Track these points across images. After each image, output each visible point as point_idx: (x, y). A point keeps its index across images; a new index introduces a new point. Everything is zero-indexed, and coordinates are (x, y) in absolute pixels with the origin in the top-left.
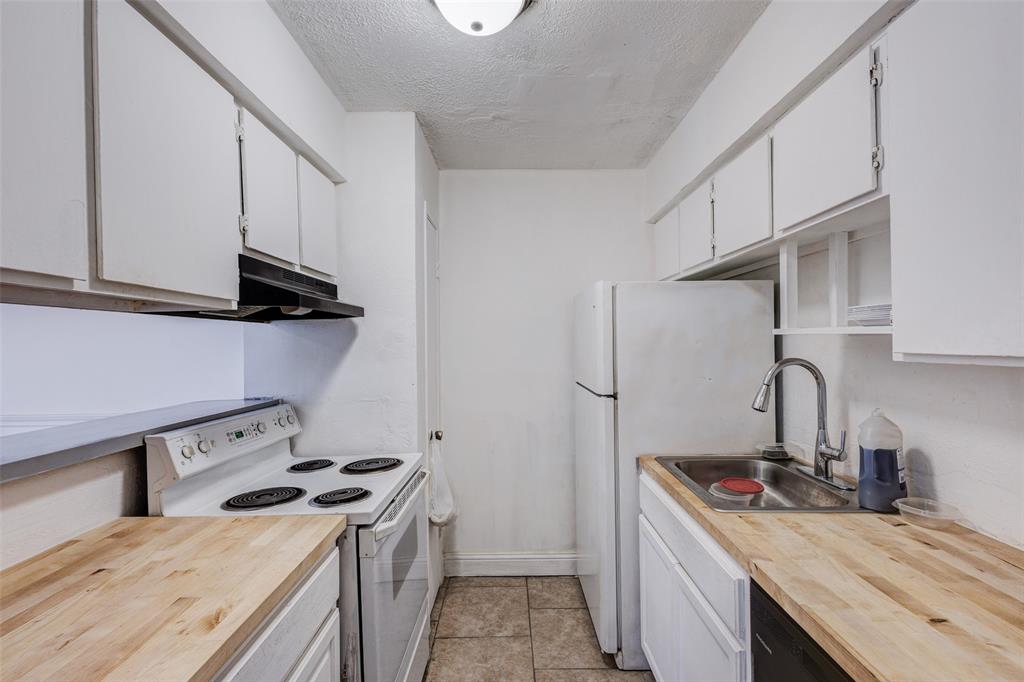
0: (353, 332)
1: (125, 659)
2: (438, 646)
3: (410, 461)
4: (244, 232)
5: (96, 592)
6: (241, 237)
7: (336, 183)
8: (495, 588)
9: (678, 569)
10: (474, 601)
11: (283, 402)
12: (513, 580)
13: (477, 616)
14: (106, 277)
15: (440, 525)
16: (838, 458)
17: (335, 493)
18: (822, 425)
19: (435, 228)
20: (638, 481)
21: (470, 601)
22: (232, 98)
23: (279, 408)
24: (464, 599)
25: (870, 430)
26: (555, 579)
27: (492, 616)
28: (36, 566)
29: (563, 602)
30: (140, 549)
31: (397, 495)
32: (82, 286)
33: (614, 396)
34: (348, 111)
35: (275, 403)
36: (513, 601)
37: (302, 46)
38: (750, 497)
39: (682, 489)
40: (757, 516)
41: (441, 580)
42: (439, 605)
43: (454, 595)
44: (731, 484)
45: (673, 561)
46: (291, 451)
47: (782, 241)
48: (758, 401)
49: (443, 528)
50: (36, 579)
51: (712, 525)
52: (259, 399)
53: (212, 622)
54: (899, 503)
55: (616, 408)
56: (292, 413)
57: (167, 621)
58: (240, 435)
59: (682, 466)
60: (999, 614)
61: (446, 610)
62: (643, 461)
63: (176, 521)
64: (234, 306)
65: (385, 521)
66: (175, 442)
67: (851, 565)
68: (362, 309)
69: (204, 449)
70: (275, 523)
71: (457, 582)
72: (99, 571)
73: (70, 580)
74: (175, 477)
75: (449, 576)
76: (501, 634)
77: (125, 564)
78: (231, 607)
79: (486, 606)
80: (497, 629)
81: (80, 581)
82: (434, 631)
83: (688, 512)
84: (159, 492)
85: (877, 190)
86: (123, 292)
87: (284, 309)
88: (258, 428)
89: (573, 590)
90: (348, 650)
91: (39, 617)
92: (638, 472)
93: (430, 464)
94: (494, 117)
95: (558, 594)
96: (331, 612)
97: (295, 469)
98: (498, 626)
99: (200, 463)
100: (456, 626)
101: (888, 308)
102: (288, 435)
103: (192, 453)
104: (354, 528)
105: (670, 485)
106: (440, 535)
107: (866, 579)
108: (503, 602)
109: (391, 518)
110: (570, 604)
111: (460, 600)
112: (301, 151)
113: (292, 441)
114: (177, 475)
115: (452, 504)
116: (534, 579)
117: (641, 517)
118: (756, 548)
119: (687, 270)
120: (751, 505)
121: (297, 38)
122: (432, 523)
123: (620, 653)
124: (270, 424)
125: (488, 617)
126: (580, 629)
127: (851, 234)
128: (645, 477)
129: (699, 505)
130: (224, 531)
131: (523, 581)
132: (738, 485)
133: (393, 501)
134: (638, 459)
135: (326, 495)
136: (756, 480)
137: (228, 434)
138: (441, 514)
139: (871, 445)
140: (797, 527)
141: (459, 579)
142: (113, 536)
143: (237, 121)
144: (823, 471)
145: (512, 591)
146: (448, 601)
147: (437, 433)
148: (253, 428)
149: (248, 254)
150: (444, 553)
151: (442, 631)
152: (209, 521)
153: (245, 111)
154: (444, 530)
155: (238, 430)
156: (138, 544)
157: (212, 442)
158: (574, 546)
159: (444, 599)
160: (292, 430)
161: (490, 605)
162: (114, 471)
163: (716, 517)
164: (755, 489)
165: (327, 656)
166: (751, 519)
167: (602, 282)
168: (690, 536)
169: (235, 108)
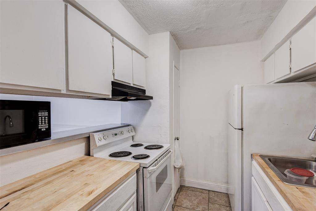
0: (150, 104)
1: (66, 200)
2: (176, 209)
3: (166, 146)
4: (114, 74)
5: (69, 177)
6: (113, 76)
7: (145, 58)
8: (197, 192)
9: (266, 203)
10: (189, 196)
11: (131, 125)
12: (204, 191)
13: (190, 201)
14: (70, 89)
15: (179, 169)
17: (139, 155)
19: (178, 70)
20: (251, 164)
21: (188, 195)
22: (110, 34)
23: (129, 127)
24: (186, 193)
26: (220, 193)
27: (195, 202)
28: (60, 167)
29: (222, 202)
30: (84, 166)
31: (159, 158)
32: (64, 92)
33: (242, 129)
34: (149, 34)
35: (128, 125)
36: (203, 198)
37: (133, 16)
38: (305, 178)
39: (270, 171)
40: (307, 189)
41: (179, 186)
42: (177, 194)
43: (183, 192)
44: (296, 171)
45: (265, 200)
46: (133, 140)
48: (312, 135)
49: (180, 169)
50: (59, 171)
51: (281, 190)
52: (124, 124)
53: (90, 193)
55: (242, 134)
56: (133, 129)
57: (80, 190)
58: (116, 135)
59: (272, 160)
61: (179, 196)
62: (254, 156)
63: (96, 158)
64: (111, 97)
65: (153, 166)
66: (97, 136)
68: (152, 97)
69: (105, 138)
70: (119, 163)
71: (184, 188)
72: (72, 171)
73: (65, 172)
74: (96, 146)
75: (182, 185)
76: (197, 209)
77: (79, 170)
78: (97, 189)
79: (193, 198)
80: (196, 207)
81: (67, 173)
82: (175, 203)
83: (271, 181)
84: (93, 149)
86: (76, 93)
87: (128, 98)
88: (122, 133)
89: (227, 199)
90: (140, 206)
91: (54, 182)
92: (252, 160)
93: (175, 148)
94: (196, 29)
95: (220, 199)
96: (134, 193)
97: (132, 146)
98: (197, 206)
99: (103, 142)
100: (183, 203)
102: (132, 135)
103: (101, 139)
104: (142, 168)
105: (264, 168)
106: (179, 171)
108: (199, 198)
109: (155, 165)
110: (224, 204)
111: (185, 194)
112: (133, 48)
113: (133, 137)
114: (97, 145)
115: (181, 162)
116: (212, 192)
117: (253, 178)
118: (304, 206)
119: (278, 79)
120: (306, 183)
121: (131, 13)
122: (175, 168)
124: (125, 132)
125: (194, 202)
128: (254, 163)
129: (276, 179)
130: (105, 163)
131: (207, 192)
132: (301, 172)
133: (157, 160)
134: (252, 155)
135: (136, 156)
136: (311, 171)
137: (112, 134)
138: (178, 164)
141: (185, 187)
142: (80, 161)
143: (112, 41)
145: (203, 195)
146: (181, 193)
147: (177, 138)
148: (120, 133)
149: (115, 81)
150: (180, 177)
151: (178, 204)
152: (103, 160)
153: (114, 38)
154: (180, 170)
155: (116, 133)
156: (84, 164)
157: (108, 136)
158: (227, 183)
159: (179, 192)
160: (133, 134)
161: (195, 198)
162: (83, 143)
163: (285, 186)
164: (309, 175)
165: (132, 207)
166: (303, 190)
167: (237, 85)
168: (271, 192)
169: (111, 37)
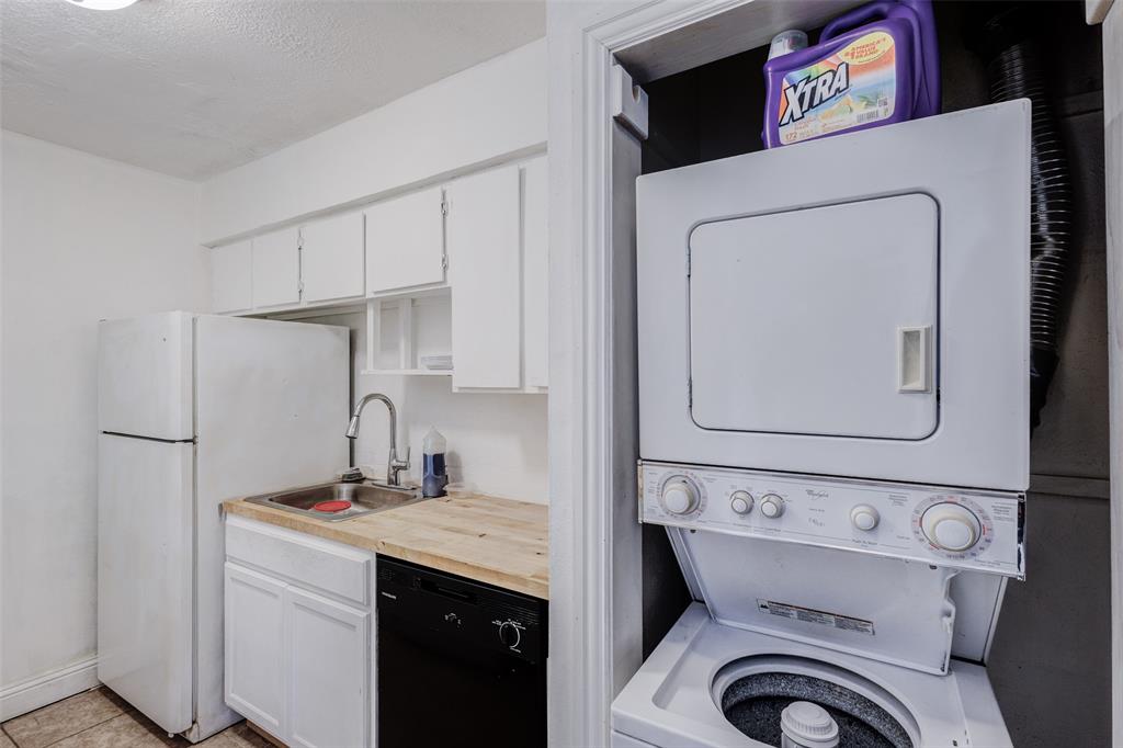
9: (291, 588)
16: (405, 468)
18: (393, 445)
25: (430, 442)
29: (81, 724)
33: (193, 441)
47: (372, 300)
48: (351, 430)
54: (447, 488)
55: (195, 453)
59: (276, 500)
60: (503, 525)
62: (228, 506)
67: (435, 526)
85: (444, 281)
89: (93, 705)
92: (223, 518)
95: (71, 719)
101: (450, 358)
107: (446, 529)
117: (227, 564)
119: (262, 307)
123: (195, 726)
126: (123, 735)
127: (413, 301)
134: (221, 506)
139: (431, 453)
140: (394, 516)
144: (393, 481)
158: (93, 650)
163: (336, 525)
164: (344, 506)
166: (363, 520)
167: (177, 311)
